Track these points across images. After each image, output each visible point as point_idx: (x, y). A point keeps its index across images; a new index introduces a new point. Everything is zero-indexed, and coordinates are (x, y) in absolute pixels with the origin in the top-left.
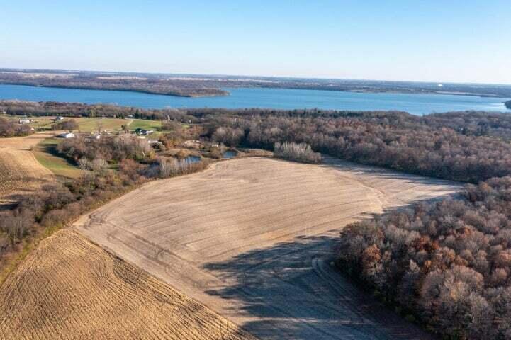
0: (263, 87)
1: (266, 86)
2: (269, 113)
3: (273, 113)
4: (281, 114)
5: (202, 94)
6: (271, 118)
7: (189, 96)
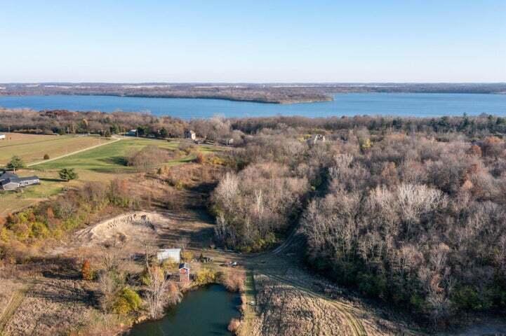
0: (379, 92)
1: (383, 90)
2: (388, 125)
3: (396, 124)
4: (414, 127)
5: (296, 99)
6: (394, 136)
7: (279, 103)
